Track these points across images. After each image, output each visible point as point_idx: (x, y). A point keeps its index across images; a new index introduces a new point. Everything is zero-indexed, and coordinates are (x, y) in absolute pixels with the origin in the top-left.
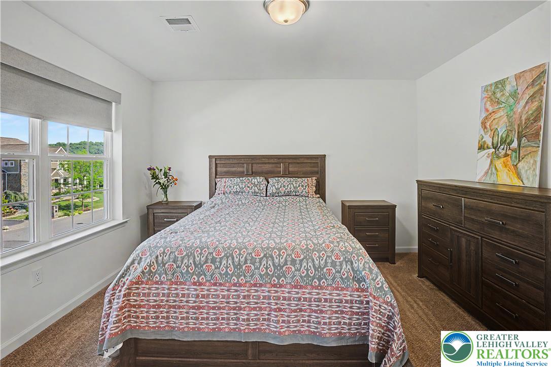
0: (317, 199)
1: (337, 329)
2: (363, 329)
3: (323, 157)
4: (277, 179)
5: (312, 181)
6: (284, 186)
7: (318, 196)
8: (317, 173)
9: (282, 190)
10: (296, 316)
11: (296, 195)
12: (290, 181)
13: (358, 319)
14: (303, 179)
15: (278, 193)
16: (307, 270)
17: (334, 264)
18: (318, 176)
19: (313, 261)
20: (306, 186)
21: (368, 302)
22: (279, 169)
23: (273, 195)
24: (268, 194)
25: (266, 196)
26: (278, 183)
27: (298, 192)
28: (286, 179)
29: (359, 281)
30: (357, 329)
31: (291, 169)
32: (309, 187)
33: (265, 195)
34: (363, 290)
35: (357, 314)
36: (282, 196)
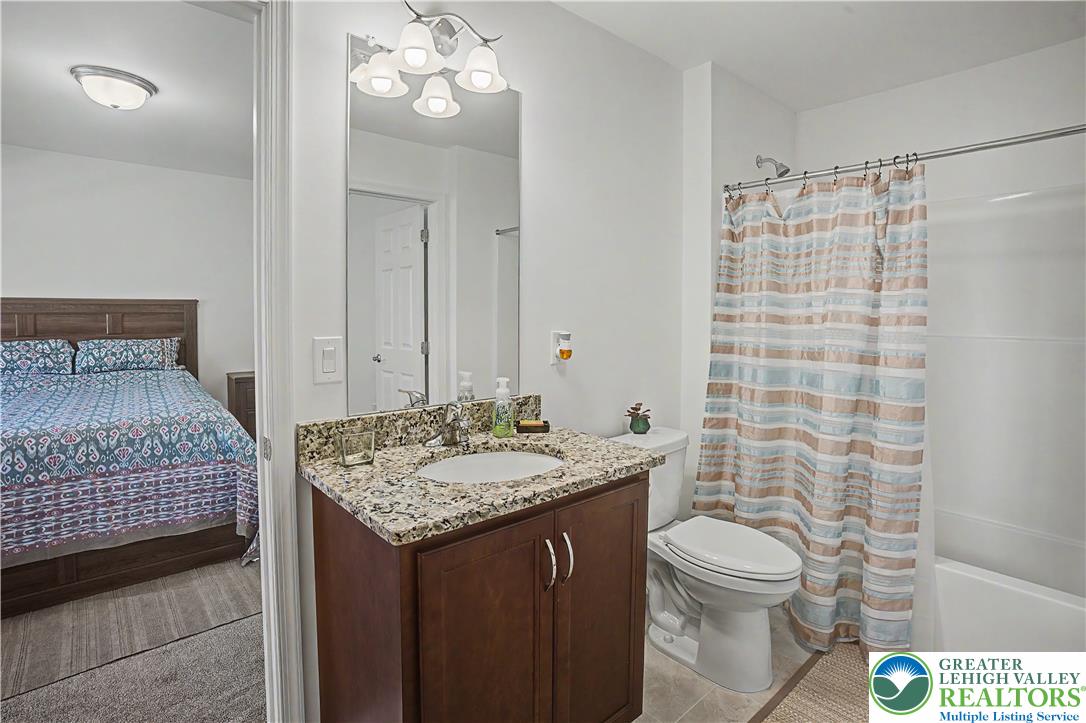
0: (179, 372)
1: (196, 511)
2: (231, 505)
3: (193, 305)
4: (96, 342)
5: (171, 344)
6: (114, 354)
7: (183, 367)
8: (181, 329)
9: (110, 361)
10: (137, 507)
11: (139, 369)
12: (127, 345)
13: (223, 495)
14: (154, 341)
15: (101, 367)
16: (152, 449)
17: (190, 437)
18: (183, 334)
19: (161, 437)
20: (158, 353)
21: (235, 474)
22: (102, 325)
23: (88, 370)
24: (78, 369)
25: (74, 373)
26: (99, 348)
27: (143, 362)
28: (117, 341)
29: (224, 453)
30: (223, 507)
31: (127, 324)
32: (164, 354)
33: (70, 372)
34: (229, 462)
35: (221, 489)
36: (111, 370)
